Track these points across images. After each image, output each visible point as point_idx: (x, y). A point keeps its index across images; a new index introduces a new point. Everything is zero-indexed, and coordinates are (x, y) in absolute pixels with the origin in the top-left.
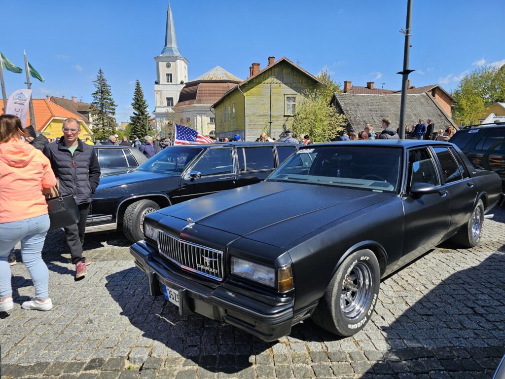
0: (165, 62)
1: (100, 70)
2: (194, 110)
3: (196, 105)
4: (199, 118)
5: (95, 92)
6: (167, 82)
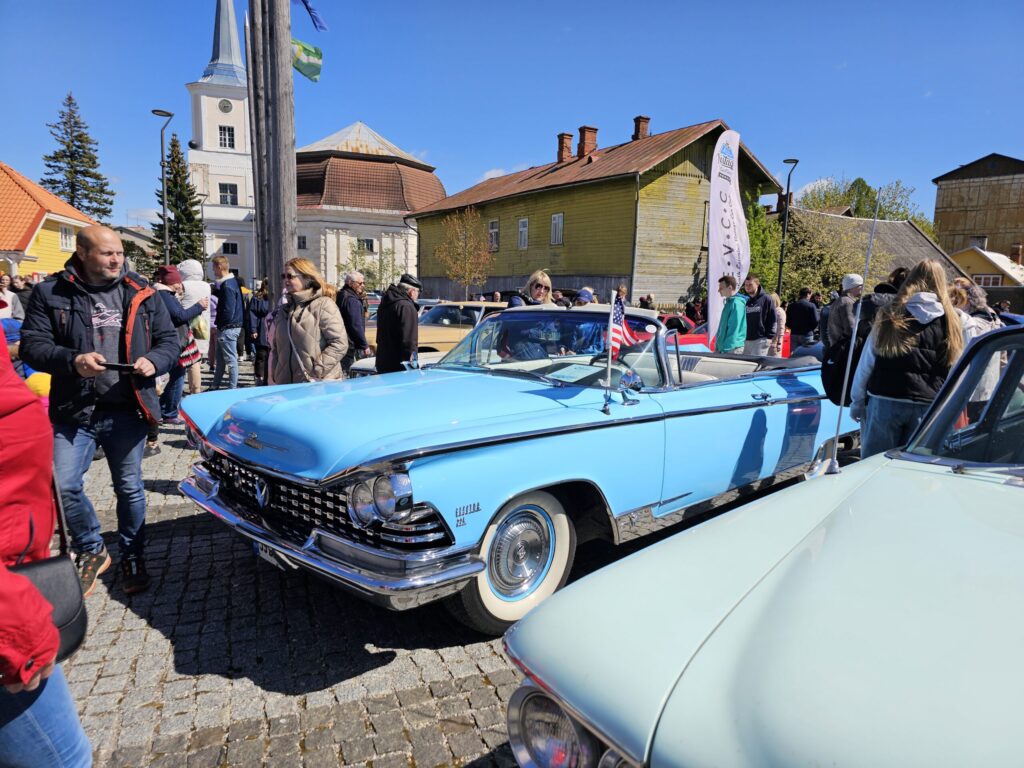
0: (218, 97)
1: (70, 99)
2: (319, 218)
3: (326, 207)
4: (331, 238)
5: (52, 155)
6: (221, 144)
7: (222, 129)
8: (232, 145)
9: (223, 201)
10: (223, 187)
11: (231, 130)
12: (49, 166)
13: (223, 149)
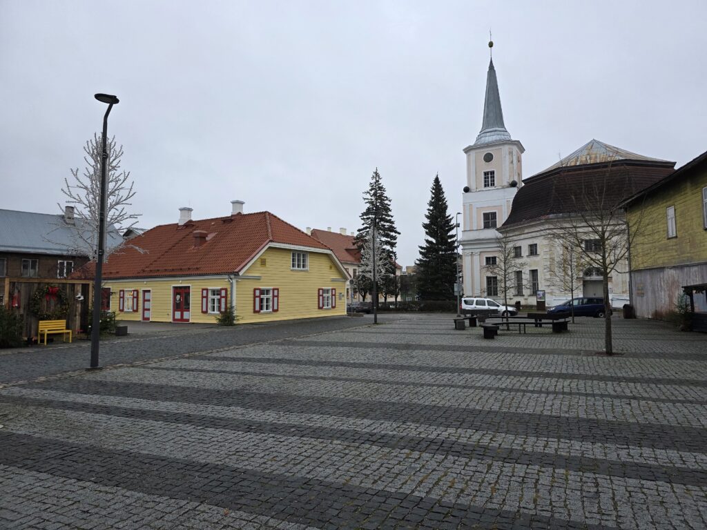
0: (483, 152)
2: (547, 226)
3: (553, 216)
5: (365, 211)
6: (485, 186)
7: (486, 174)
8: (493, 184)
9: (487, 226)
10: (486, 216)
11: (492, 173)
12: (364, 219)
13: (487, 188)
